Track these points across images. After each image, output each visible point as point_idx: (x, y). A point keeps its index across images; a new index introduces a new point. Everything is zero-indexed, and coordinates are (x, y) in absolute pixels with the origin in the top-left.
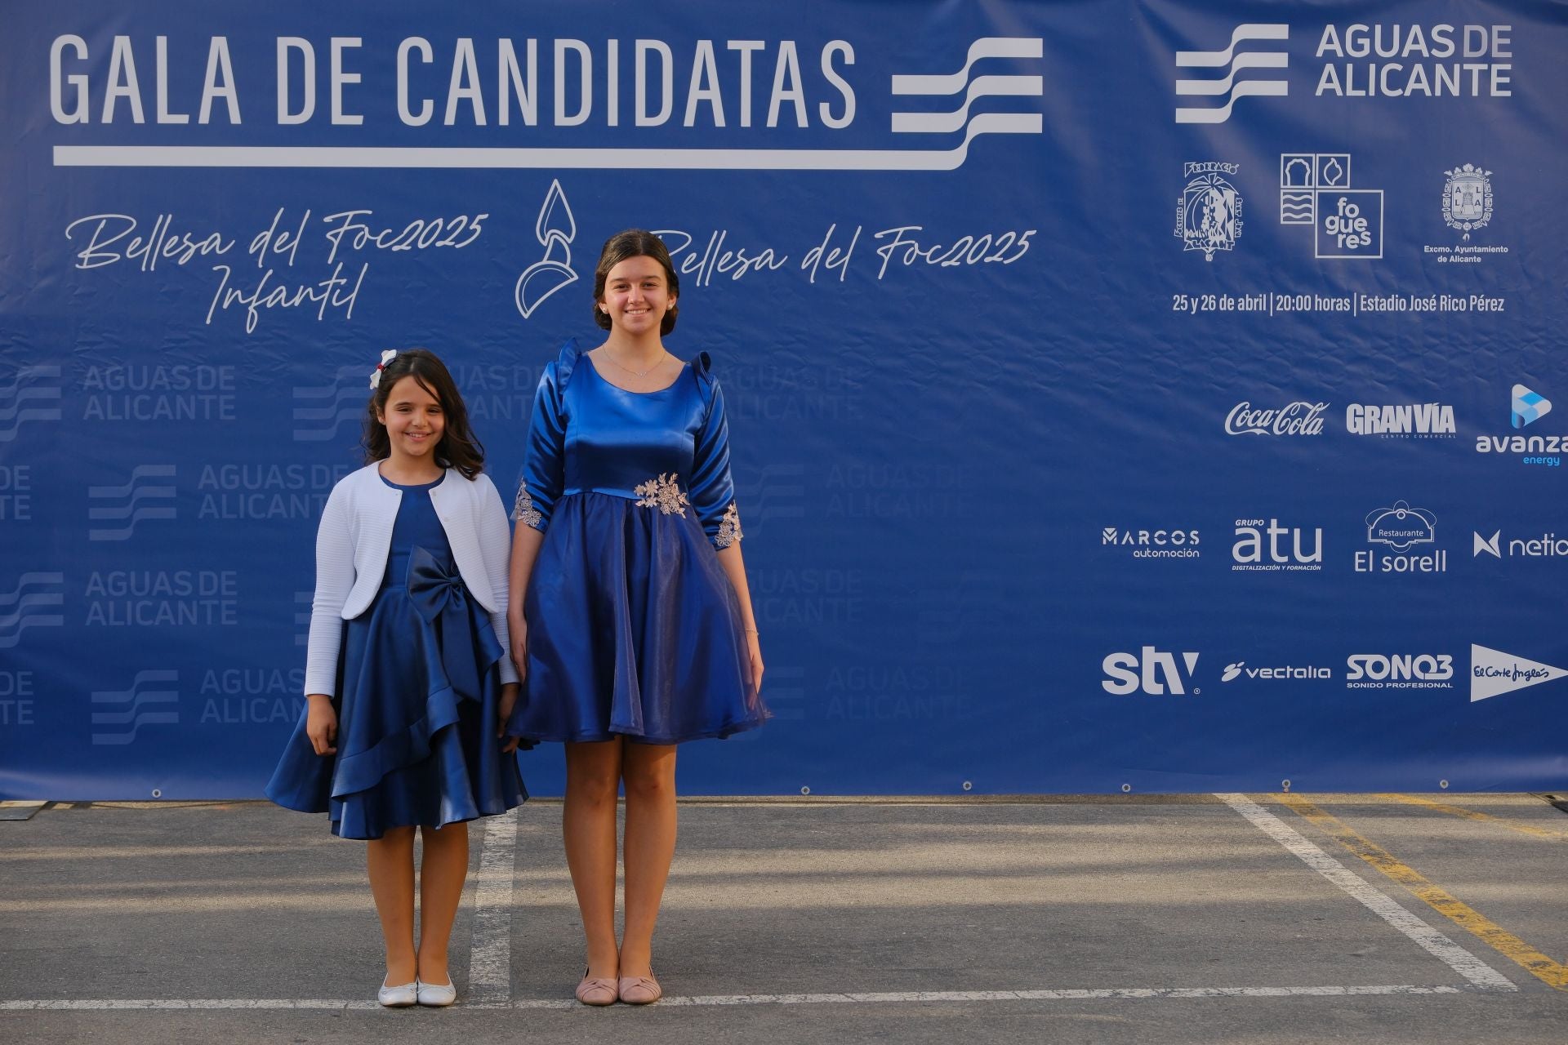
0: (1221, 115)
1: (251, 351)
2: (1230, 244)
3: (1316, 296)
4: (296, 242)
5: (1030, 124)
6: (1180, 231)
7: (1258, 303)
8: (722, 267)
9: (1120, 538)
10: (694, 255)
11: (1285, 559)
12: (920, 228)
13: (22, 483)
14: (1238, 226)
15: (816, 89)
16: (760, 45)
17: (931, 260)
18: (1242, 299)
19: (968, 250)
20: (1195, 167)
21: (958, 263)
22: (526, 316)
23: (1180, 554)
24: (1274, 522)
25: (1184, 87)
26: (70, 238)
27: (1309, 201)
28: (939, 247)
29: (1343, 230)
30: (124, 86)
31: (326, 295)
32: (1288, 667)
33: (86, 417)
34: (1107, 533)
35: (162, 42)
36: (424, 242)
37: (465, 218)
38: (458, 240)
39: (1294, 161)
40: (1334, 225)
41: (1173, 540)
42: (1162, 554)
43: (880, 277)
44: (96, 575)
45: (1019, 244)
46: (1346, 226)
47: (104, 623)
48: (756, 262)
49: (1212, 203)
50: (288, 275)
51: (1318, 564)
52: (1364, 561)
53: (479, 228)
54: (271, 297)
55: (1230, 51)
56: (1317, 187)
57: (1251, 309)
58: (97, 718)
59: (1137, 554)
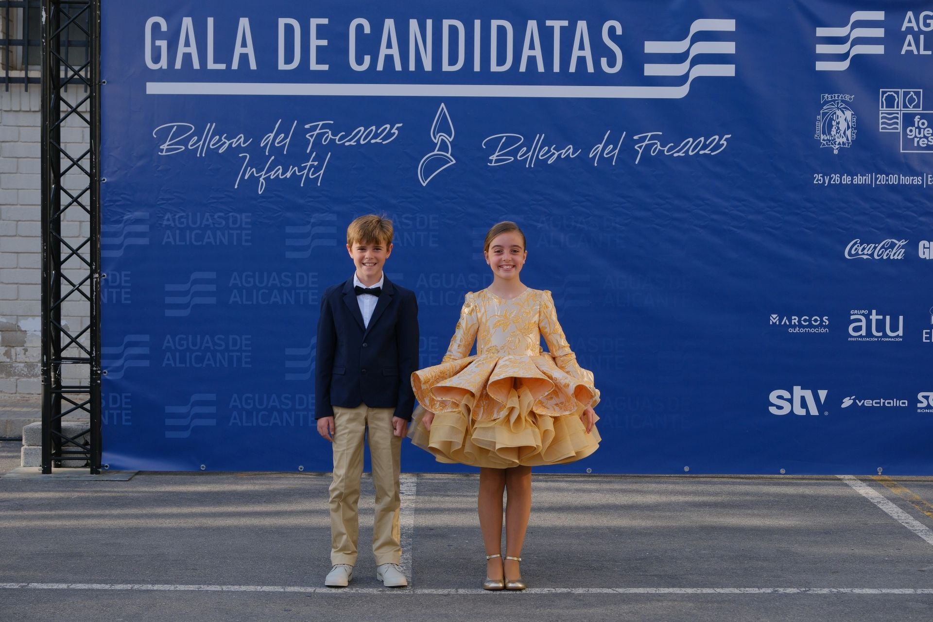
0: (843, 66)
1: (261, 204)
2: (848, 143)
3: (901, 175)
4: (288, 140)
5: (728, 70)
6: (818, 135)
7: (865, 179)
8: (542, 156)
9: (781, 320)
10: (525, 149)
11: (880, 334)
12: (661, 133)
13: (126, 281)
14: (854, 133)
15: (599, 50)
16: (565, 23)
17: (667, 152)
18: (856, 177)
19: (690, 147)
20: (827, 97)
21: (684, 155)
22: (424, 185)
23: (817, 330)
24: (874, 312)
25: (821, 49)
26: (155, 136)
27: (897, 118)
28: (672, 144)
29: (918, 135)
30: (188, 48)
31: (306, 171)
32: (882, 399)
33: (164, 243)
34: (773, 318)
35: (210, 21)
36: (364, 140)
37: (388, 126)
38: (384, 139)
39: (888, 93)
40: (912, 132)
41: (813, 322)
42: (806, 330)
43: (637, 163)
44: (168, 336)
45: (721, 143)
46: (920, 133)
47: (173, 365)
48: (562, 153)
49: (838, 119)
50: (284, 159)
51: (900, 337)
52: (928, 336)
53: (397, 132)
54: (273, 172)
55: (849, 27)
56: (902, 109)
57: (861, 183)
58: (169, 422)
59: (790, 330)
